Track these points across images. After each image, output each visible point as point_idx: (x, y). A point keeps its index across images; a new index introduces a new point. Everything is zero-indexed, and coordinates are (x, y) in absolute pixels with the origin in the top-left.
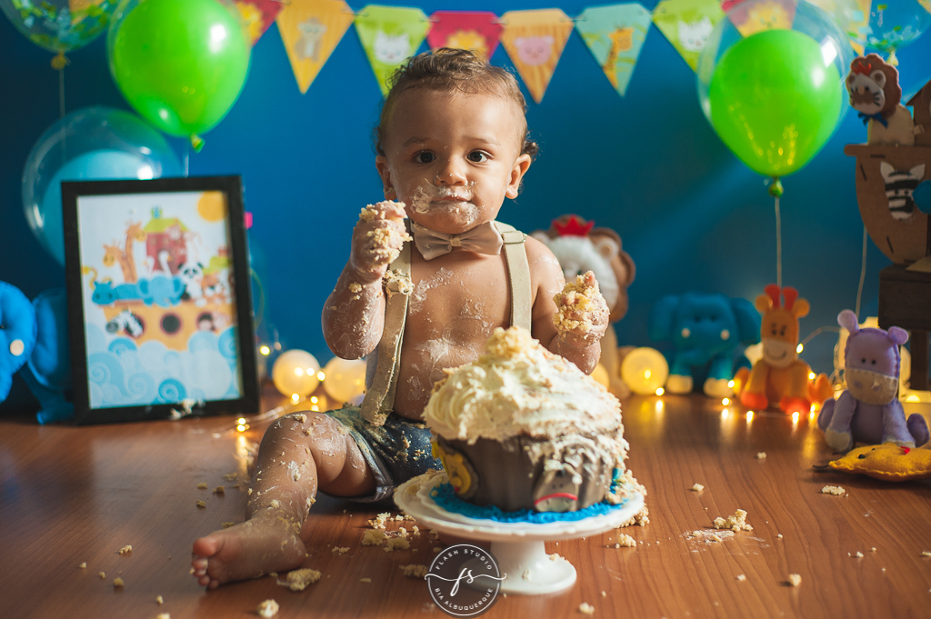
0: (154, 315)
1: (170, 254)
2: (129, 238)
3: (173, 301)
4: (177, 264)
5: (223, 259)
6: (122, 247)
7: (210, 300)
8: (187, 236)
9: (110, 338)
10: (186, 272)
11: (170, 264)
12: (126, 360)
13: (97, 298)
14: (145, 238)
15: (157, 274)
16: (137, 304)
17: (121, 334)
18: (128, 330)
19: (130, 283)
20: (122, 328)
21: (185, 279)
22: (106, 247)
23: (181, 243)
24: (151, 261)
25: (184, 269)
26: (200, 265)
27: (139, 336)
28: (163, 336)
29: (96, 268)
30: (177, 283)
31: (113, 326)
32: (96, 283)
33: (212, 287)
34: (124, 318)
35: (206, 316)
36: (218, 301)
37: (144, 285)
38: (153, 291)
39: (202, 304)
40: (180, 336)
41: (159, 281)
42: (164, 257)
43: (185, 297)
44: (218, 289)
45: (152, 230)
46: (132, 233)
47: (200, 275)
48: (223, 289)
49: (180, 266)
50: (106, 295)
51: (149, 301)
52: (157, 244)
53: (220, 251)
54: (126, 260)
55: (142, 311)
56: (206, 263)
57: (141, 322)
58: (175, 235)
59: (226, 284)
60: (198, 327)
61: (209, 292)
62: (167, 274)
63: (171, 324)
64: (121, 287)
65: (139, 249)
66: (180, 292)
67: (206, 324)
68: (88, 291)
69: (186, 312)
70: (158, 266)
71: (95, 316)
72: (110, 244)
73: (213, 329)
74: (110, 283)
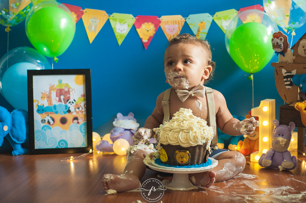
0: (58, 117)
1: (64, 96)
2: (50, 90)
3: (65, 113)
4: (67, 100)
5: (83, 99)
6: (48, 93)
7: (77, 113)
8: (70, 90)
9: (42, 125)
10: (70, 103)
11: (64, 99)
12: (48, 132)
13: (38, 111)
14: (56, 90)
15: (60, 103)
16: (52, 113)
17: (46, 124)
18: (49, 122)
19: (50, 106)
20: (47, 121)
21: (69, 105)
22: (42, 93)
23: (68, 92)
24: (58, 99)
25: (69, 102)
26: (75, 100)
27: (52, 124)
28: (61, 125)
29: (39, 100)
30: (66, 106)
31: (43, 121)
32: (38, 106)
33: (79, 108)
34: (47, 118)
35: (76, 118)
36: (80, 113)
37: (55, 107)
38: (58, 109)
39: (74, 114)
40: (67, 125)
41: (60, 106)
42: (62, 97)
43: (69, 111)
44: (80, 109)
45: (58, 88)
46: (52, 88)
47: (74, 104)
48: (82, 109)
49: (68, 101)
50: (41, 110)
51: (57, 113)
52: (60, 92)
53: (81, 96)
54: (49, 98)
55: (54, 116)
56: (76, 100)
57: (53, 120)
58: (66, 90)
59: (83, 107)
60: (73, 122)
61: (77, 110)
62: (63, 103)
63: (63, 121)
64: (47, 107)
65: (54, 94)
66: (67, 110)
67: (76, 121)
68: (35, 109)
69: (69, 117)
70: (60, 100)
71: (37, 117)
72: (43, 92)
73: (78, 123)
74: (43, 106)
